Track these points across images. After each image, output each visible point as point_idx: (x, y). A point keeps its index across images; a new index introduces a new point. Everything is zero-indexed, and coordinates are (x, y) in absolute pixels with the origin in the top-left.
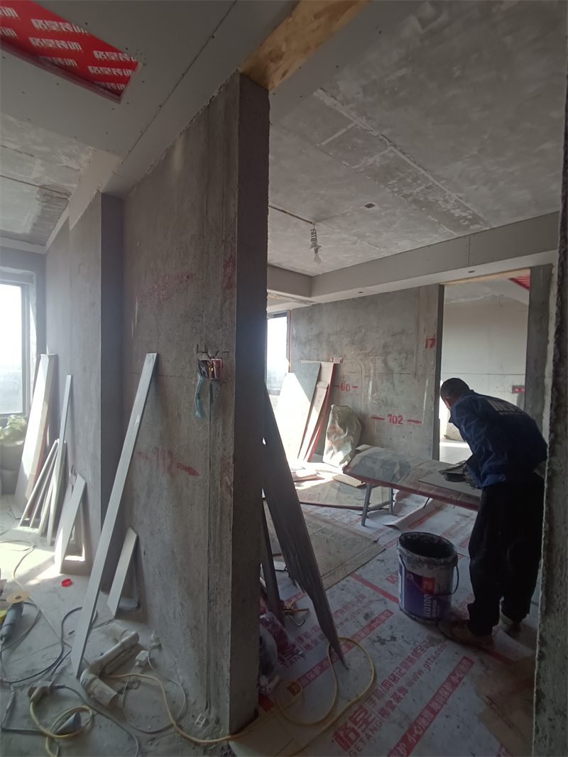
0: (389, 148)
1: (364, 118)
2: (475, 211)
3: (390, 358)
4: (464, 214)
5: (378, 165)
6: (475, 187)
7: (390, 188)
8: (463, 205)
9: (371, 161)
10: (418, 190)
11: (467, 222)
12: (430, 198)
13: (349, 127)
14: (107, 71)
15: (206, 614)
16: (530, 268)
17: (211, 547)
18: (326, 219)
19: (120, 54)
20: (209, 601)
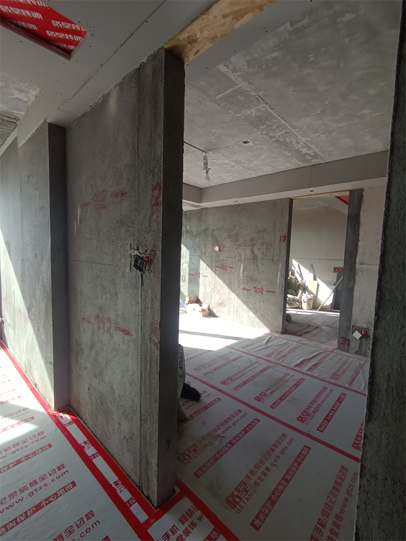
0: (262, 105)
1: (247, 82)
2: (316, 150)
3: (256, 248)
4: (308, 152)
5: (254, 115)
6: (317, 135)
7: (260, 131)
8: (309, 146)
9: (249, 112)
10: (279, 134)
11: (310, 157)
12: (287, 140)
13: (236, 88)
14: (62, 36)
15: (139, 430)
16: (349, 190)
17: (142, 384)
18: (214, 149)
19: (73, 25)
20: (141, 420)
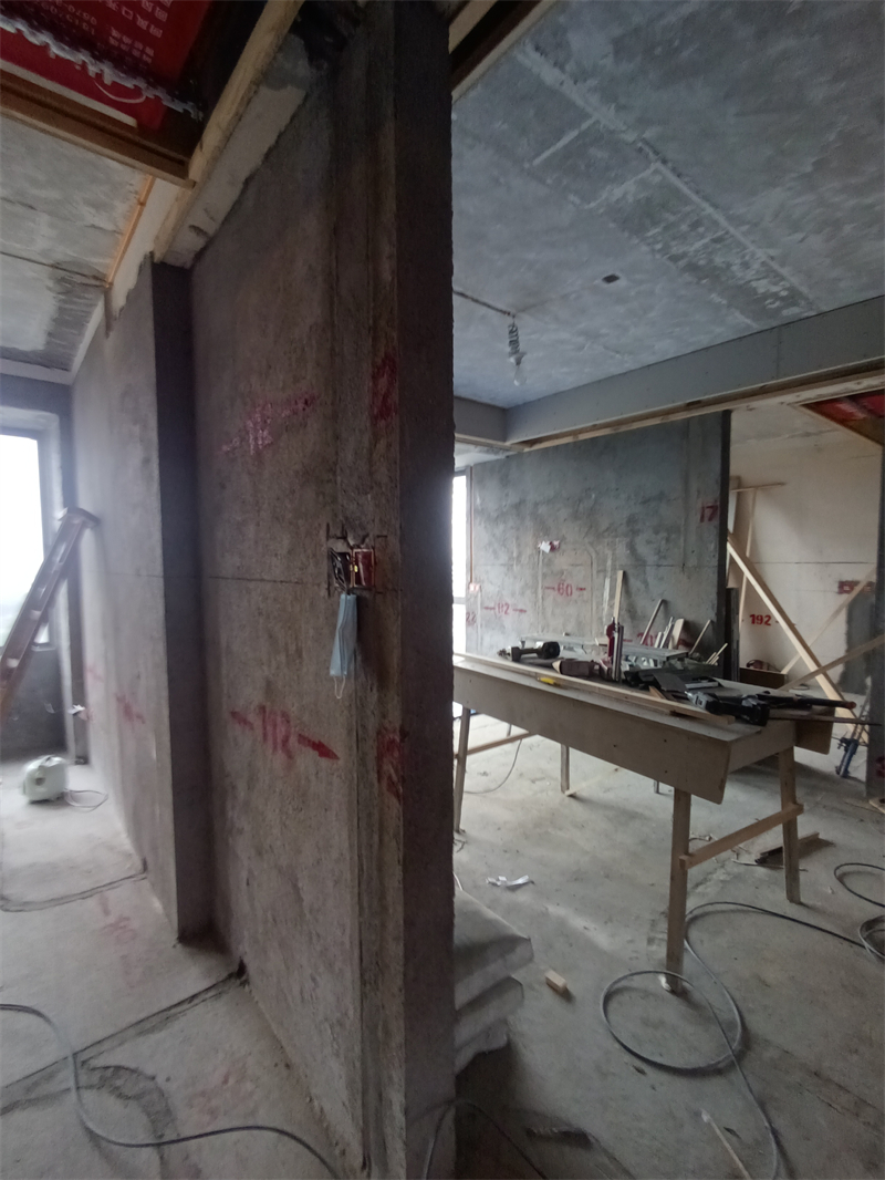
0: (653, 167)
2: (795, 281)
3: (640, 542)
4: (774, 289)
5: (630, 199)
7: (649, 244)
8: (774, 271)
9: (618, 192)
10: (698, 245)
11: (777, 304)
12: (718, 259)
13: (585, 126)
15: (358, 1005)
18: (534, 306)
20: (364, 982)
